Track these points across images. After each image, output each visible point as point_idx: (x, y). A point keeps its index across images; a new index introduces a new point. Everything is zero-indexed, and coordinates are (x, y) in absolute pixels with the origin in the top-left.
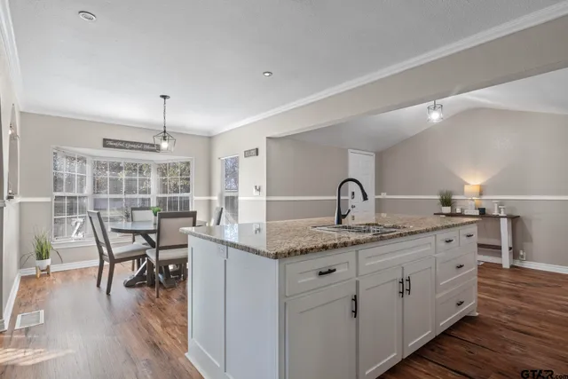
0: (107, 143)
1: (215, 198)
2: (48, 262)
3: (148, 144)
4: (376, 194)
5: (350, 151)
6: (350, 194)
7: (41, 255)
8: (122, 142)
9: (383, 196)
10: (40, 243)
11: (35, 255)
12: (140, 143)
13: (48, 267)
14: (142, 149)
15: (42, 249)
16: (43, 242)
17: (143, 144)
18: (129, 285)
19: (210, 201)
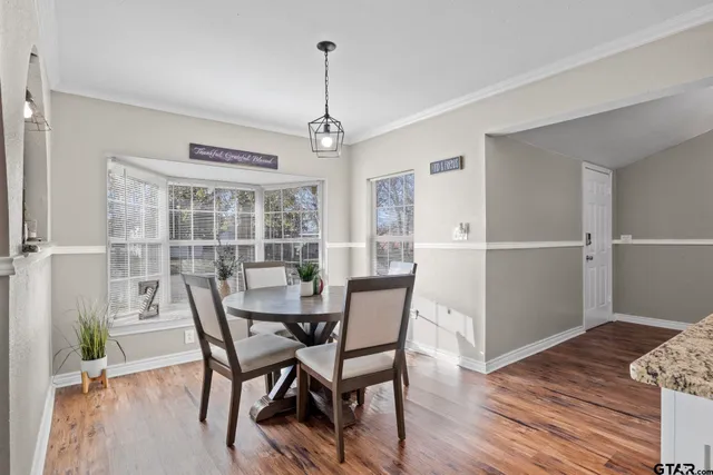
0: (197, 152)
1: (361, 245)
2: (102, 363)
3: (259, 155)
4: (613, 238)
5: (584, 165)
6: (584, 237)
7: (91, 351)
8: (220, 150)
9: (626, 239)
10: (87, 329)
11: (80, 351)
12: (247, 154)
13: (103, 372)
14: (250, 163)
15: (92, 340)
16: (94, 325)
17: (252, 154)
18: (263, 419)
19: (350, 250)
